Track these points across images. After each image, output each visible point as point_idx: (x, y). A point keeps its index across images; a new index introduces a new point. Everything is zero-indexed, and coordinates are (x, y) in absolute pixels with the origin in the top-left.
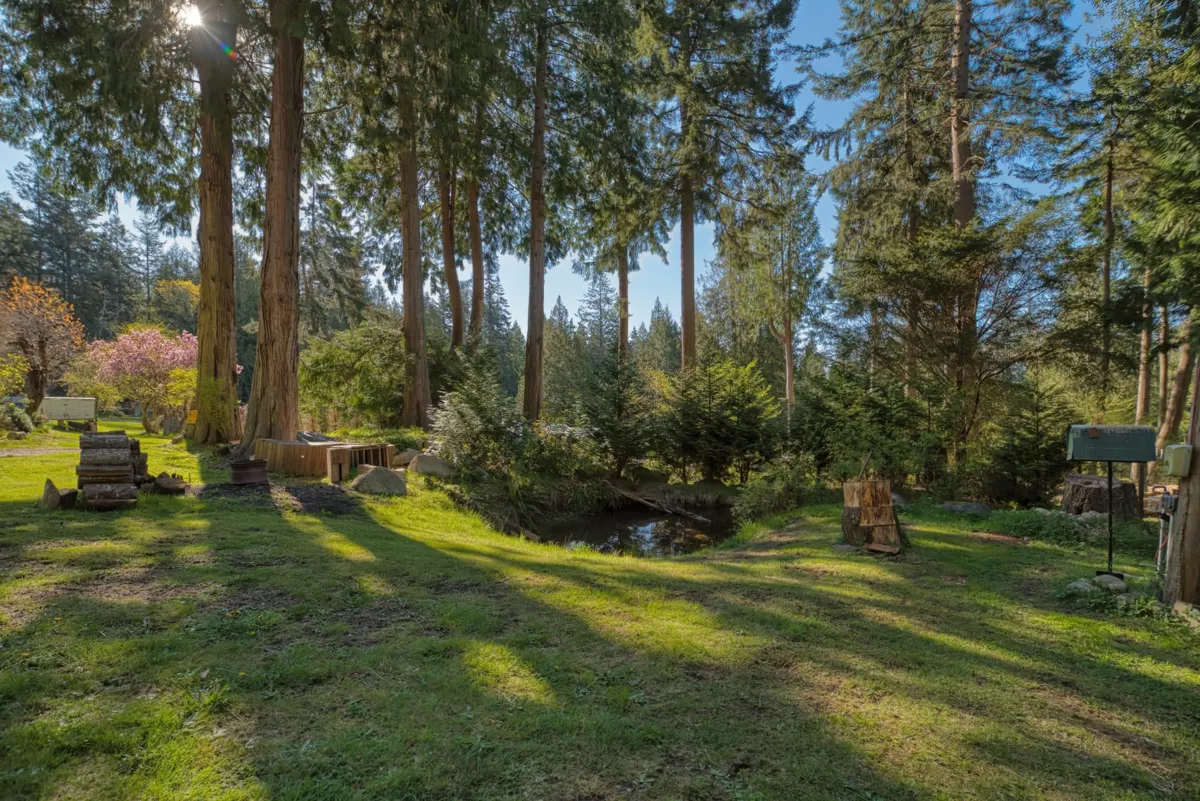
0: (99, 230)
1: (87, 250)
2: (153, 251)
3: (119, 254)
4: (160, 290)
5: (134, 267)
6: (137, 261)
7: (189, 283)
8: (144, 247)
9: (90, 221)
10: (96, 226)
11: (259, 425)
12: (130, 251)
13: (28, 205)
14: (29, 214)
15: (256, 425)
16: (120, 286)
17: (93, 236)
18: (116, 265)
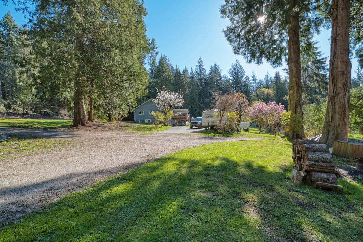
0: (244, 80)
1: (242, 85)
2: (255, 82)
3: (248, 85)
4: (257, 92)
5: (251, 87)
6: (252, 86)
7: (264, 89)
8: (253, 82)
9: (242, 78)
10: (243, 79)
11: (331, 134)
12: (250, 84)
13: (231, 78)
14: (231, 80)
15: (328, 133)
16: (248, 93)
17: (243, 82)
18: (247, 88)
